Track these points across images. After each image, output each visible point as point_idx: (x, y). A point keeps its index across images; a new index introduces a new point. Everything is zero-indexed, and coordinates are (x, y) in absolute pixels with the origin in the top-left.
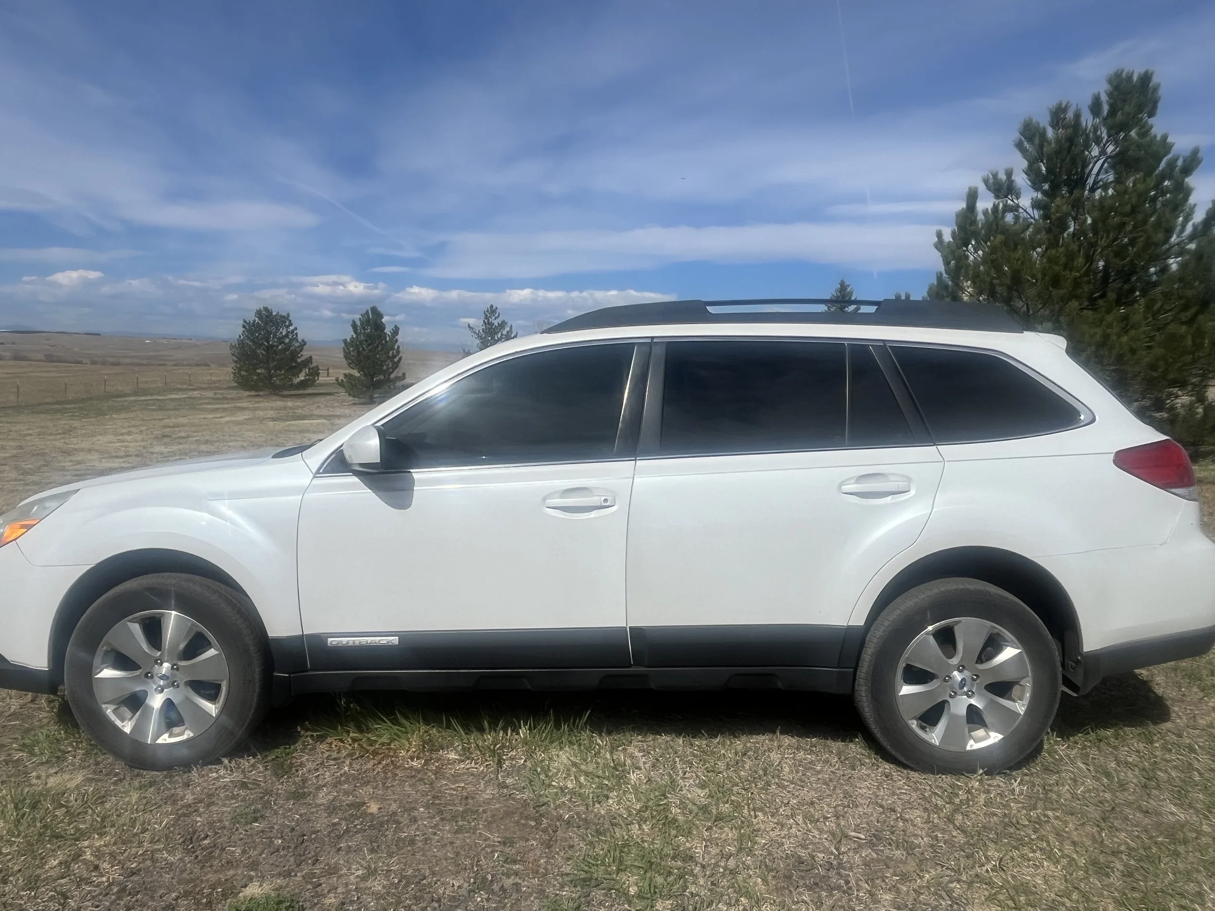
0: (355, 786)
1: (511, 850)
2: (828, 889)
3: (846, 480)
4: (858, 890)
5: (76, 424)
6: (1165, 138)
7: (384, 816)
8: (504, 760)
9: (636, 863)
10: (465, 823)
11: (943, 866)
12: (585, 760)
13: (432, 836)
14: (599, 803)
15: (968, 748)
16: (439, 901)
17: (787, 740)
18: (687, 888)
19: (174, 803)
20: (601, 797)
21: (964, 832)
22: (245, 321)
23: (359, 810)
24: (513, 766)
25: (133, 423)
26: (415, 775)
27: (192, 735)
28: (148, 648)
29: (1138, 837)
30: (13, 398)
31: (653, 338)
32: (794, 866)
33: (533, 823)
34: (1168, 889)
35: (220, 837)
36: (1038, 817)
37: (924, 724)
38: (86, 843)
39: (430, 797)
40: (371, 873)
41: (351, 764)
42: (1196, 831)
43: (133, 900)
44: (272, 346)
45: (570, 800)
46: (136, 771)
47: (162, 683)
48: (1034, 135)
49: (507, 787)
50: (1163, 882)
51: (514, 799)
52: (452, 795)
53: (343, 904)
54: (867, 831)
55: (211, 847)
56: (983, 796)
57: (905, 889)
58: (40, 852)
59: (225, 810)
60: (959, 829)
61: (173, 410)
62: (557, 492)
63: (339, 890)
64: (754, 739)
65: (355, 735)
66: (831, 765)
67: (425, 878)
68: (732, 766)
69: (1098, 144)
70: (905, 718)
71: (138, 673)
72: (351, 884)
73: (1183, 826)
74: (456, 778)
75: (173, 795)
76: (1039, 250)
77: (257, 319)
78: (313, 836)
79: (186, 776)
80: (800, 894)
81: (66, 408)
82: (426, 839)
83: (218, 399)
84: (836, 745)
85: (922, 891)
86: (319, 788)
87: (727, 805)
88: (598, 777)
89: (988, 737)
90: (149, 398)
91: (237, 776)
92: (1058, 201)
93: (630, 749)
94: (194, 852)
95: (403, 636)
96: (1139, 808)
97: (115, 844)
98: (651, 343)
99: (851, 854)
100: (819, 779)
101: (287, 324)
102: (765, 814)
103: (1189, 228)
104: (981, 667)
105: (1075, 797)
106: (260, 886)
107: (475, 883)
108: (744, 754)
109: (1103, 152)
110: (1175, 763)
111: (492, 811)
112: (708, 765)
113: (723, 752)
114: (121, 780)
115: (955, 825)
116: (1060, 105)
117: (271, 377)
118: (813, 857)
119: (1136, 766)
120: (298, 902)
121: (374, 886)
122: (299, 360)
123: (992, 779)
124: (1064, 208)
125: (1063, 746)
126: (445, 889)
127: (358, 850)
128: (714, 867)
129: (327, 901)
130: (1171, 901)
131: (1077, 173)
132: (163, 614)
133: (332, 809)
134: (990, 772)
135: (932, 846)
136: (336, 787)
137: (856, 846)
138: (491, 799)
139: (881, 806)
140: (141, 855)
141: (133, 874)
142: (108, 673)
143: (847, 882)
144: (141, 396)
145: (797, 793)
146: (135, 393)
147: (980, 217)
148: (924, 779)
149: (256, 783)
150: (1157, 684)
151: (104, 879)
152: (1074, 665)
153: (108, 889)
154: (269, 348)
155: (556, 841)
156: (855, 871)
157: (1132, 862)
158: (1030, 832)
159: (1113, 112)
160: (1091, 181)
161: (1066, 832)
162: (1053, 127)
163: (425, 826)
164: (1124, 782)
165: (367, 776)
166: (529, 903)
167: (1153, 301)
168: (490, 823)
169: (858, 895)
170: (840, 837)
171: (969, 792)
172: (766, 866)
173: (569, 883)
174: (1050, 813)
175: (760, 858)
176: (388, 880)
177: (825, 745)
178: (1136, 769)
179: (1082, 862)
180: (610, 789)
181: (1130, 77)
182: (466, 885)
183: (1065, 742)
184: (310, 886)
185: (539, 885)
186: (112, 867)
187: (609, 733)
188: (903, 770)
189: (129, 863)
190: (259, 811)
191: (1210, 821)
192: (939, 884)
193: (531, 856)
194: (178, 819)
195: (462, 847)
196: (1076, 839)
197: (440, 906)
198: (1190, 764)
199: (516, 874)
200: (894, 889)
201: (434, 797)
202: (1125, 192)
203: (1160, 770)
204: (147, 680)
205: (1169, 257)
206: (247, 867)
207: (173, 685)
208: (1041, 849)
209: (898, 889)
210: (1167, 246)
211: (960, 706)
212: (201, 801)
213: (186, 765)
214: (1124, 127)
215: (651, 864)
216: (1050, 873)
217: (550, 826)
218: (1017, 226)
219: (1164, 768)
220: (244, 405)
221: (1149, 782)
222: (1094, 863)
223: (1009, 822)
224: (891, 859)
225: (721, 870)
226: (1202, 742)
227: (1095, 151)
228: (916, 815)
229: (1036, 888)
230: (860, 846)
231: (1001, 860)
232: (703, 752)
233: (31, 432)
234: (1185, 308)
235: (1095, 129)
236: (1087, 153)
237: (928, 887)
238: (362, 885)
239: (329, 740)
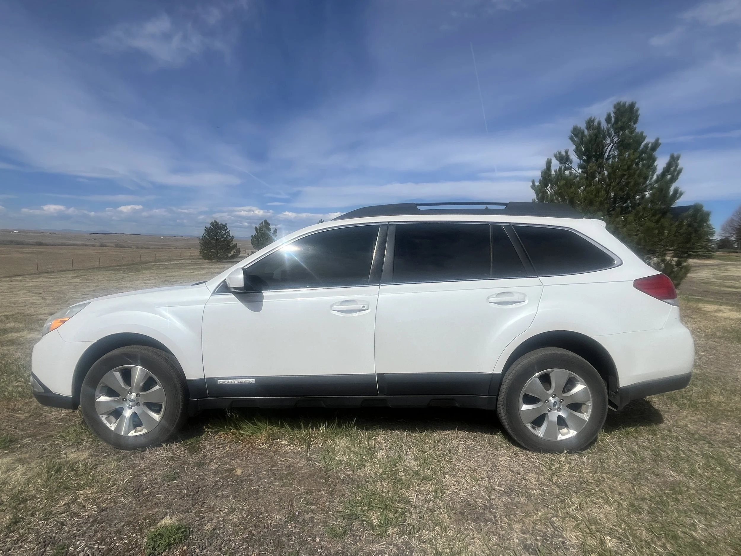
0: (231, 459)
1: (310, 497)
2: (484, 521)
3: (490, 296)
4: (501, 522)
5: (126, 275)
6: (642, 133)
7: (244, 476)
8: (311, 445)
9: (378, 506)
10: (287, 481)
11: (548, 507)
12: (354, 445)
13: (268, 489)
14: (360, 469)
15: (559, 439)
16: (268, 528)
17: (461, 434)
18: (406, 520)
19: (134, 468)
20: (361, 466)
21: (558, 487)
22: (206, 227)
23: (231, 473)
24: (315, 448)
25: (152, 275)
26: (263, 453)
27: (146, 431)
28: (125, 386)
29: (654, 490)
30: (97, 263)
31: (389, 222)
32: (465, 507)
33: (323, 481)
34: (675, 522)
35: (154, 488)
36: (598, 478)
37: (534, 426)
38: (82, 492)
39: (270, 466)
40: (233, 510)
41: (230, 447)
42: (686, 486)
43: (99, 526)
44: (218, 239)
45: (344, 468)
46: (117, 450)
47: (131, 403)
48: (579, 133)
49: (311, 460)
50: (671, 517)
51: (315, 467)
52: (282, 464)
53: (214, 529)
54: (506, 486)
55: (148, 495)
56: (568, 466)
57: (527, 521)
58: (56, 497)
59: (159, 473)
60: (555, 485)
61: (171, 269)
62: (338, 302)
63: (214, 521)
64: (444, 433)
65: (234, 431)
66: (485, 447)
67: (261, 513)
68: (432, 448)
69: (609, 137)
70: (524, 422)
71: (119, 398)
72: (221, 517)
73: (679, 484)
74: (285, 454)
75: (134, 464)
76: (582, 188)
77: (211, 227)
78: (204, 488)
79: (143, 453)
80: (469, 524)
81: (122, 268)
82: (265, 491)
83: (192, 264)
84: (487, 436)
85: (537, 523)
86: (212, 460)
87: (429, 471)
88: (360, 454)
89: (569, 433)
90: (161, 263)
91: (169, 454)
92: (591, 164)
93: (378, 439)
94: (138, 498)
95: (257, 378)
96: (653, 473)
97: (97, 493)
98: (388, 225)
99: (497, 500)
100: (478, 456)
101: (225, 228)
102: (450, 476)
103: (655, 177)
104: (564, 395)
105: (617, 466)
106: (170, 518)
107: (288, 517)
108: (438, 442)
109: (612, 141)
110: (669, 447)
111: (302, 474)
112: (419, 448)
113: (427, 440)
114: (108, 455)
115: (553, 482)
116: (590, 119)
117: (218, 253)
118: (476, 502)
119: (648, 448)
120: (190, 528)
121: (233, 518)
122: (231, 245)
123: (571, 456)
124: (594, 167)
125: (608, 437)
126: (272, 520)
127: (227, 496)
128: (421, 508)
129: (206, 528)
130: (678, 530)
131: (599, 151)
132: (132, 367)
133: (216, 473)
134: (570, 452)
135: (541, 495)
136: (221, 459)
137: (499, 495)
138: (302, 467)
139: (513, 471)
140: (109, 499)
141: (103, 511)
142: (103, 398)
143: (495, 517)
144: (157, 262)
145: (467, 464)
146: (155, 261)
147: (553, 173)
148: (535, 456)
149: (179, 458)
150: (655, 403)
151: (87, 514)
152: (614, 394)
153: (88, 520)
154: (217, 240)
155: (336, 492)
156: (499, 510)
157: (653, 505)
158: (595, 487)
159: (616, 122)
160: (606, 155)
161: (614, 487)
162: (587, 129)
163: (265, 482)
164: (644, 458)
165: (238, 454)
166: (318, 529)
167: (638, 212)
168: (300, 481)
169: (501, 525)
170: (490, 490)
171: (560, 463)
172: (450, 507)
173: (340, 517)
174: (604, 475)
175: (447, 502)
176: (242, 515)
177: (482, 437)
178: (649, 450)
179: (625, 505)
180: (366, 461)
181: (624, 105)
182: (284, 518)
183: (609, 434)
184: (198, 519)
185: (324, 518)
186: (92, 506)
187: (367, 430)
188: (524, 451)
189: (102, 504)
190: (177, 473)
191: (693, 480)
192: (546, 518)
193: (321, 501)
194: (134, 478)
195: (284, 495)
196: (620, 491)
197: (268, 531)
198: (678, 447)
199: (312, 511)
200: (521, 521)
201: (272, 466)
202: (624, 159)
203: (662, 450)
204: (124, 402)
205: (645, 191)
206: (165, 507)
207: (137, 405)
208: (602, 497)
209: (523, 521)
210: (645, 186)
211: (553, 416)
212: (148, 468)
213: (143, 447)
214: (622, 128)
215: (386, 505)
216: (608, 511)
217: (333, 482)
218: (571, 176)
219: (664, 449)
220: (205, 266)
221: (657, 457)
222: (632, 505)
223: (582, 481)
224: (519, 503)
225: (425, 509)
226: (682, 435)
227: (608, 141)
228: (532, 476)
229: (601, 520)
230: (502, 495)
231: (580, 504)
232: (417, 440)
233: (104, 279)
234: (654, 215)
235: (608, 130)
236: (604, 142)
237: (540, 520)
238: (227, 518)
239: (220, 434)
